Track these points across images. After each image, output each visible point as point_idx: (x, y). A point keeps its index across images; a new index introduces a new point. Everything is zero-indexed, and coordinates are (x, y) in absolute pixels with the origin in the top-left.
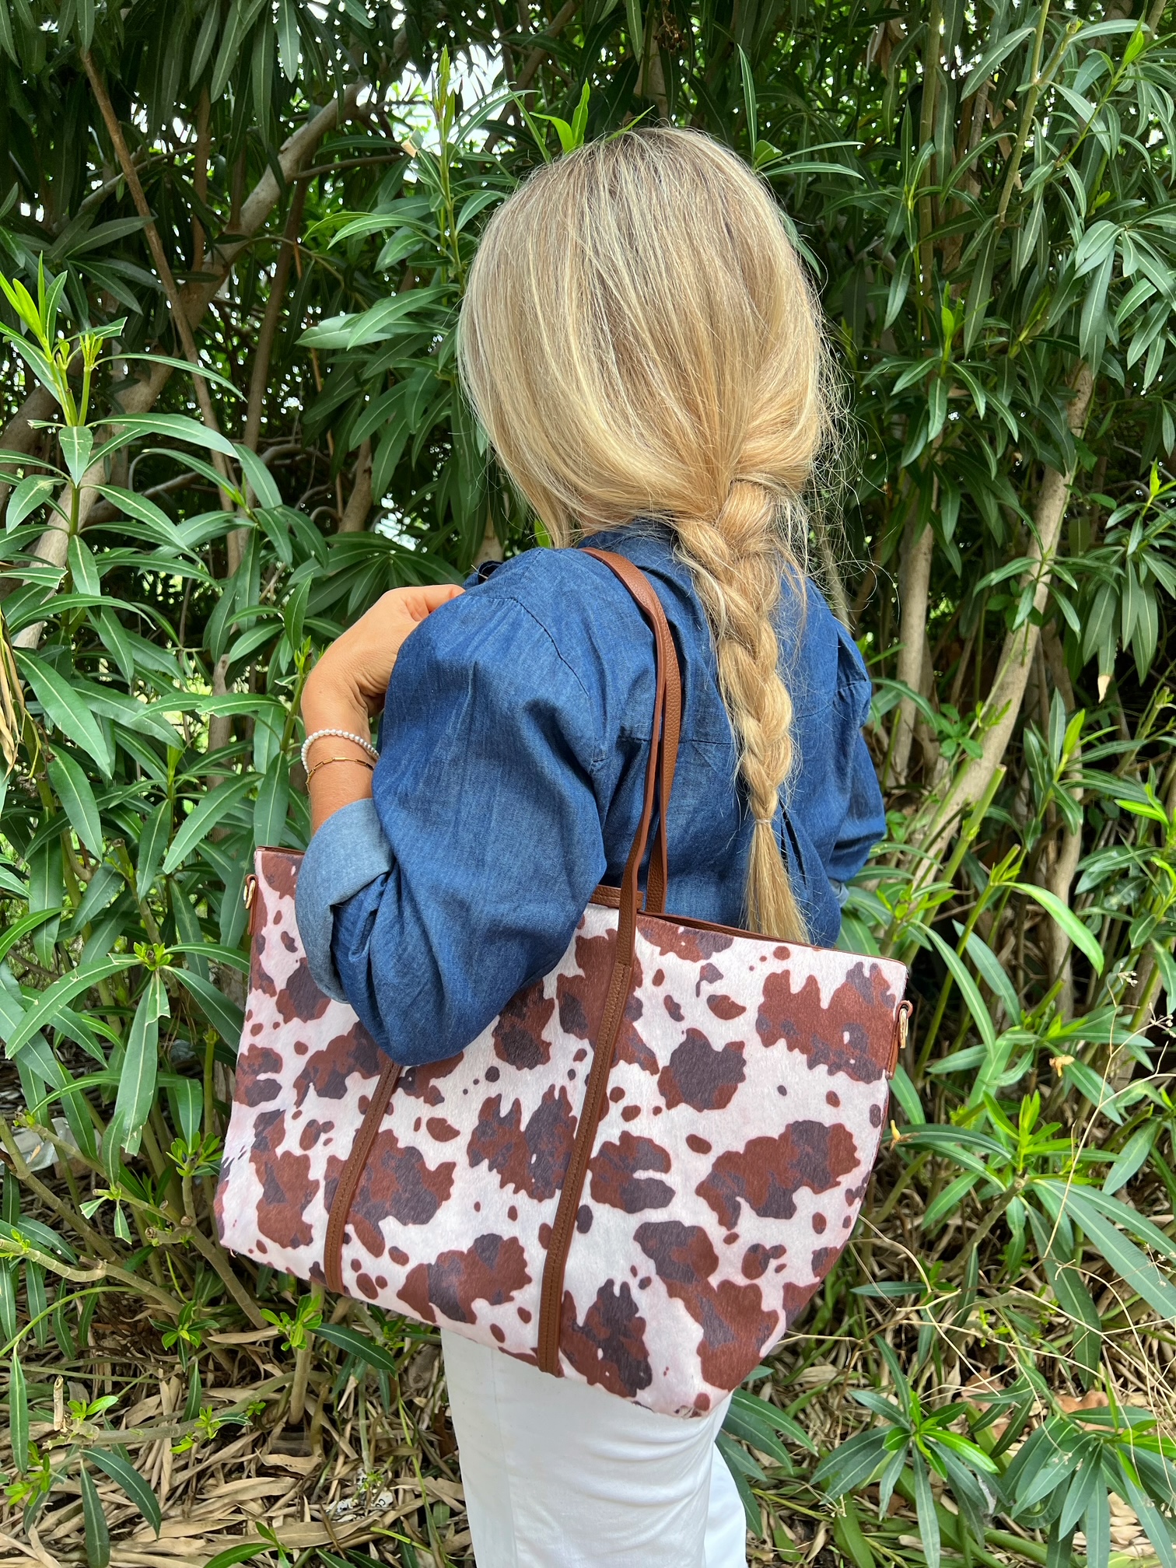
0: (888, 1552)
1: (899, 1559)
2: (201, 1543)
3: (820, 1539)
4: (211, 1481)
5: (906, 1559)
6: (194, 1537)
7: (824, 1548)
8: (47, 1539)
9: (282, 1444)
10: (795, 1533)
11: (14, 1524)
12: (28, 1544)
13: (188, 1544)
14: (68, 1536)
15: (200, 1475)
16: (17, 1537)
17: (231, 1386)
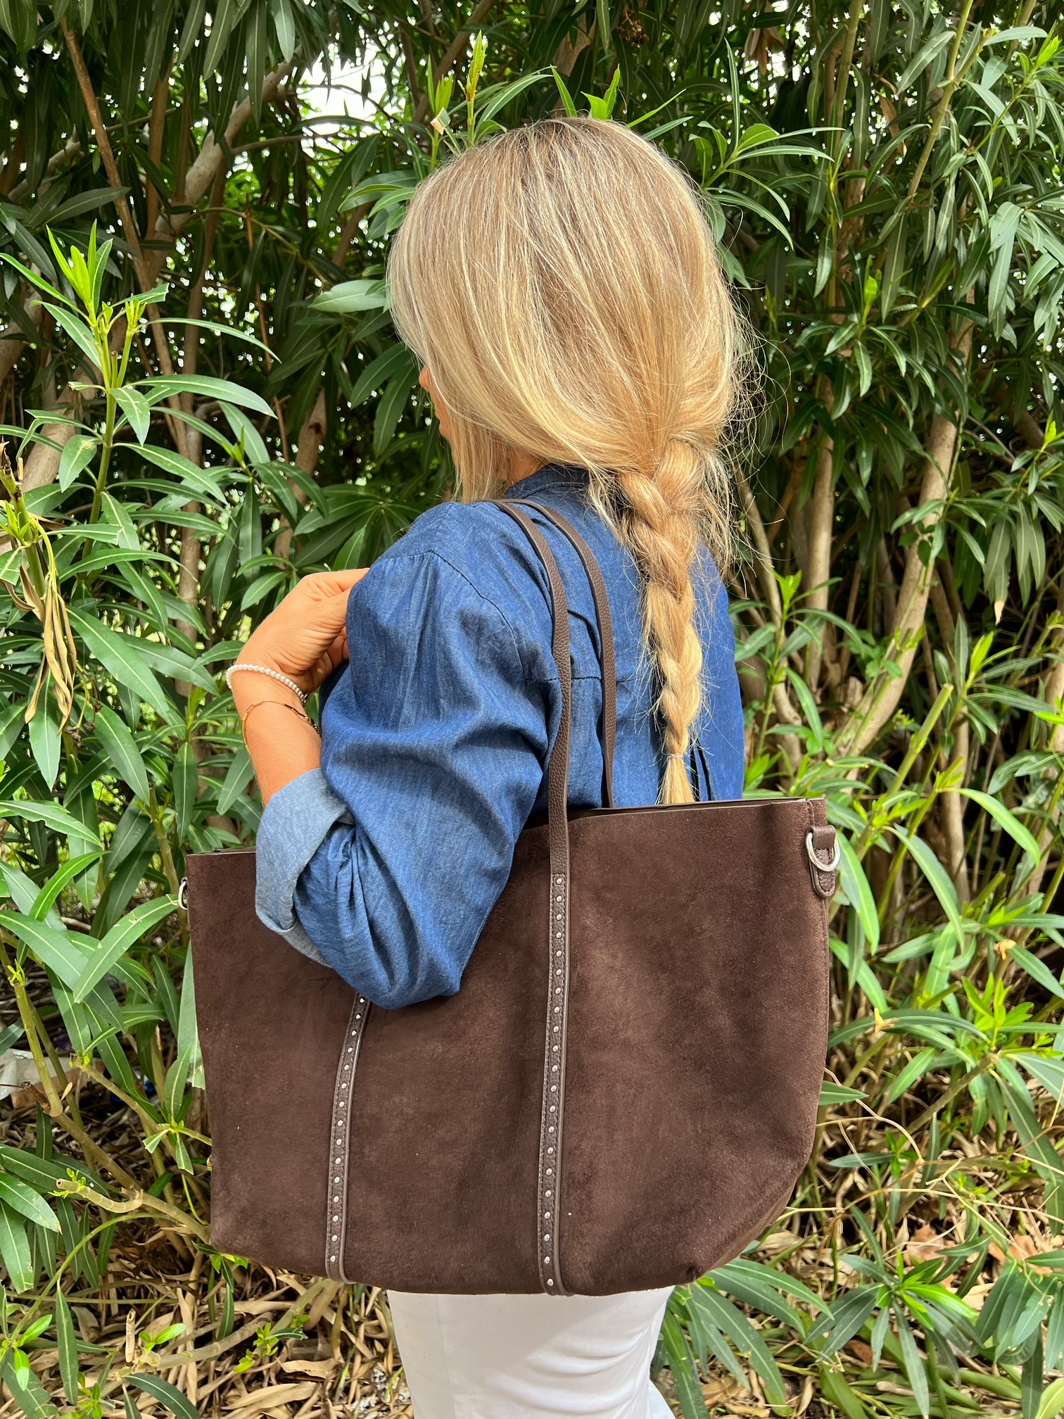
0: (869, 1398)
1: (879, 1404)
3: (808, 1393)
4: (232, 1393)
5: (886, 1403)
7: (812, 1401)
15: (221, 1389)
17: (245, 1299)
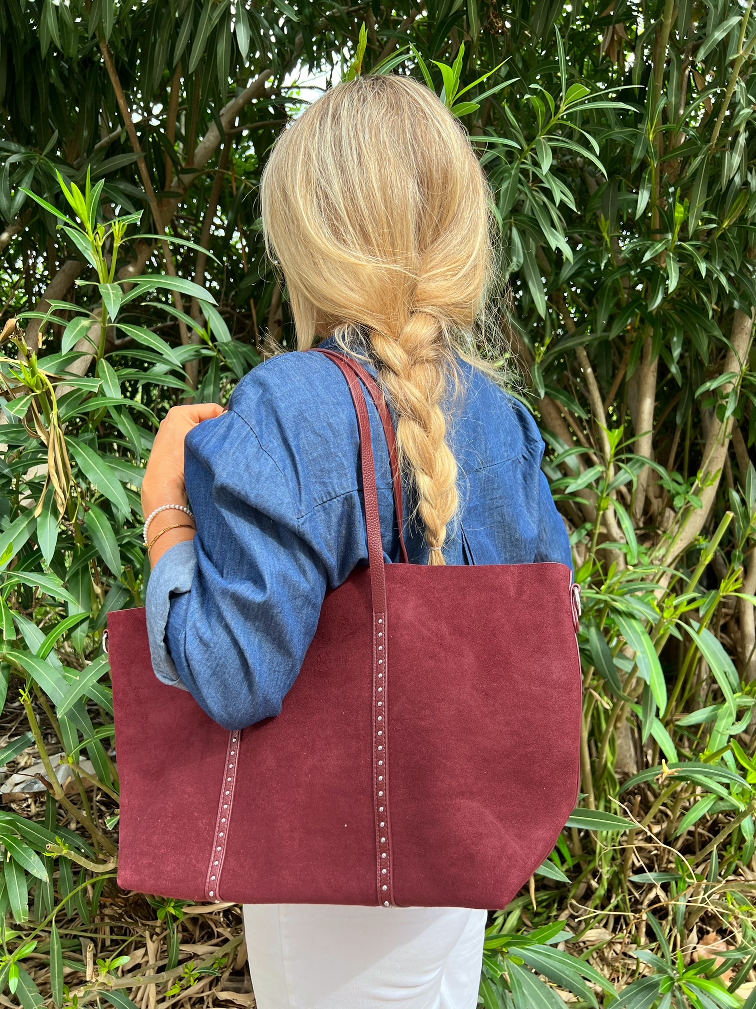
9: (229, 984)
17: (194, 943)
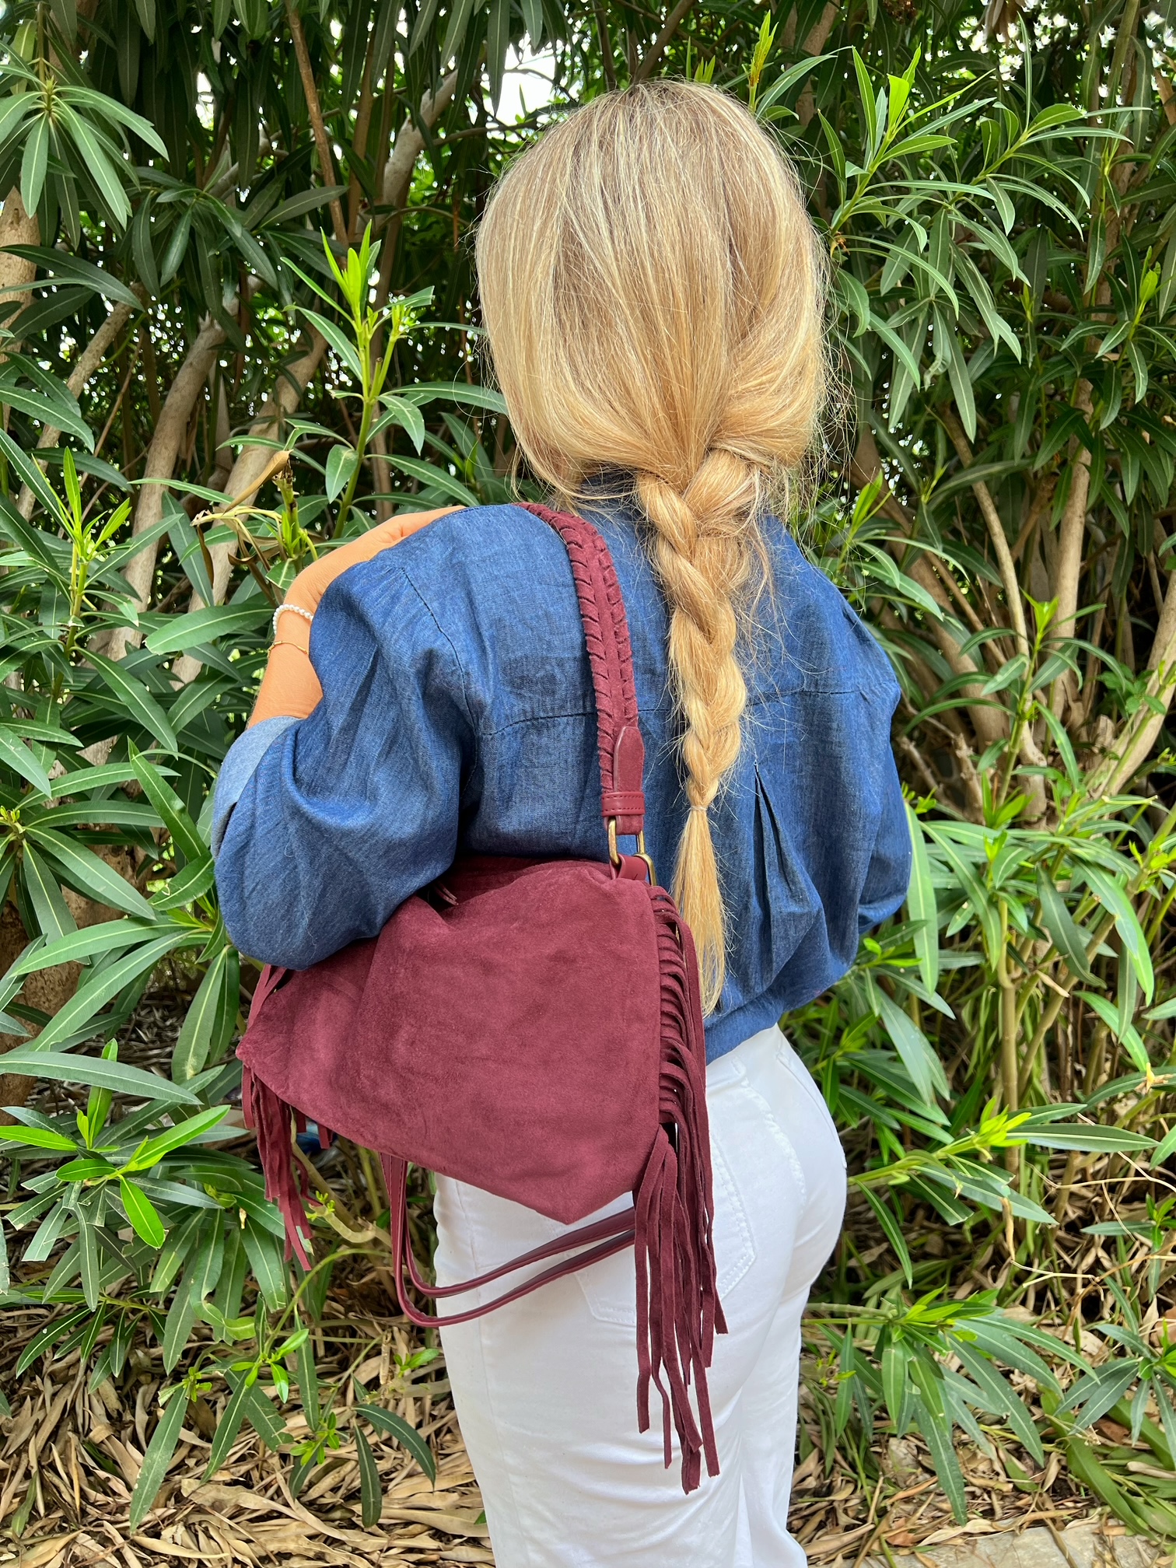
0: (1120, 1478)
1: (1131, 1485)
2: (455, 1496)
3: (1053, 1470)
4: (448, 1437)
5: (1139, 1484)
6: (447, 1490)
7: (1057, 1478)
8: (305, 1499)
10: (1026, 1465)
11: (266, 1488)
12: (287, 1505)
13: (444, 1498)
14: (322, 1496)
15: (438, 1433)
16: (272, 1499)
